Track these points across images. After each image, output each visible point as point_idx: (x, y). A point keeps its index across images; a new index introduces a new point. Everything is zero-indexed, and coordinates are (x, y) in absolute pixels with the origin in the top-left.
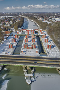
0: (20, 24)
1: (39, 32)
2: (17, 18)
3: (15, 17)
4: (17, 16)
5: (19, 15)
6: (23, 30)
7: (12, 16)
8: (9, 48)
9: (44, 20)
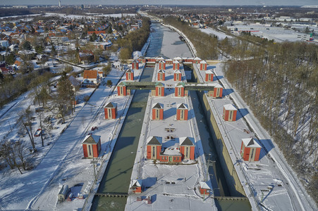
0: (138, 39)
1: (196, 67)
2: (133, 21)
3: (128, 17)
4: (134, 15)
5: (140, 12)
6: (147, 60)
7: (119, 15)
8: (86, 156)
9: (204, 27)
